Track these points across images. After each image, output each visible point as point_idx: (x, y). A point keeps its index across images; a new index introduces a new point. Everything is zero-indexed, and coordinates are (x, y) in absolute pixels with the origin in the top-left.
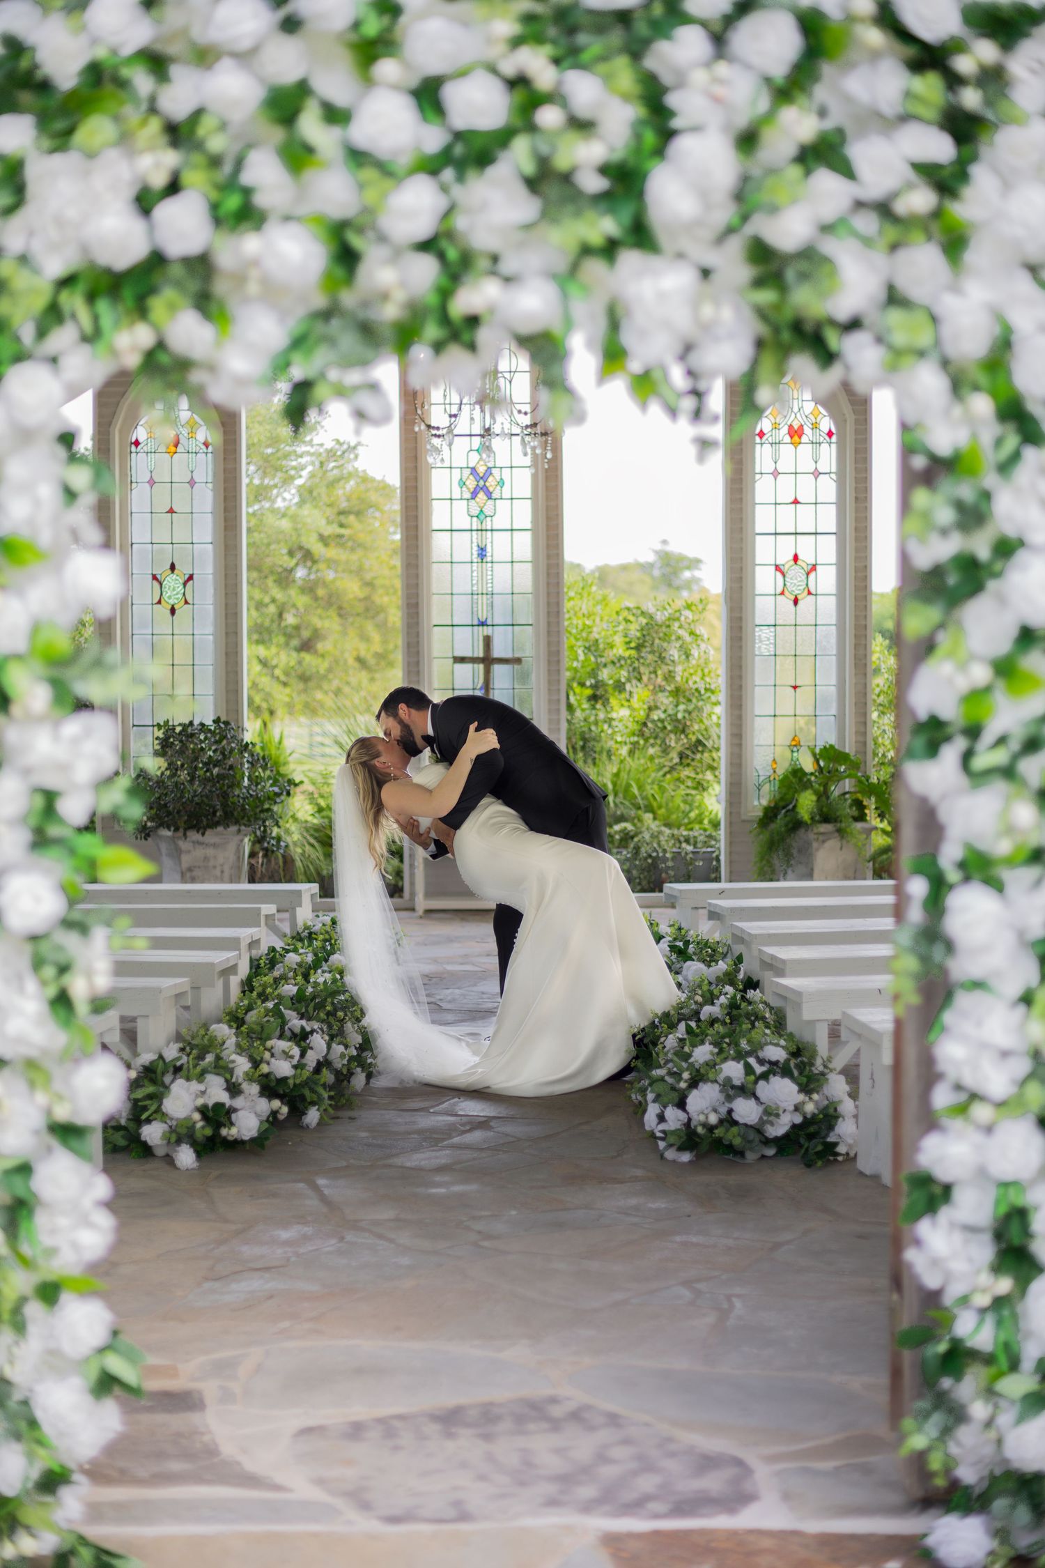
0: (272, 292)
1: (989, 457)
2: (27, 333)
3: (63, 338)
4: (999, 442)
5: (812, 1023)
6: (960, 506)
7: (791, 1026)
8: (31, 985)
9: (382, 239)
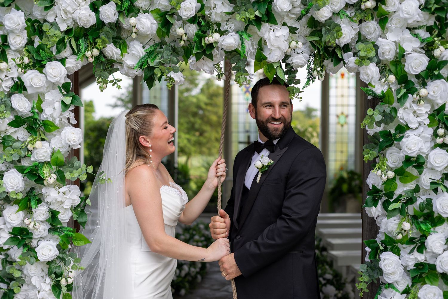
0: (140, 37)
1: (395, 96)
2: (54, 50)
3: (66, 52)
4: (398, 91)
5: (341, 267)
6: (384, 114)
7: (335, 267)
8: (48, 280)
9: (180, 18)
